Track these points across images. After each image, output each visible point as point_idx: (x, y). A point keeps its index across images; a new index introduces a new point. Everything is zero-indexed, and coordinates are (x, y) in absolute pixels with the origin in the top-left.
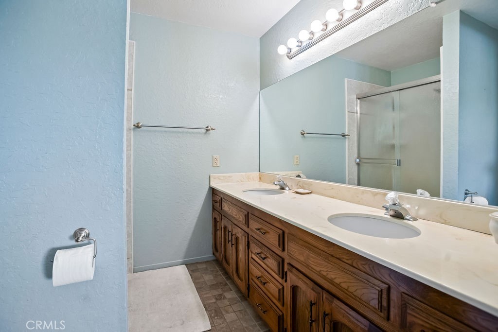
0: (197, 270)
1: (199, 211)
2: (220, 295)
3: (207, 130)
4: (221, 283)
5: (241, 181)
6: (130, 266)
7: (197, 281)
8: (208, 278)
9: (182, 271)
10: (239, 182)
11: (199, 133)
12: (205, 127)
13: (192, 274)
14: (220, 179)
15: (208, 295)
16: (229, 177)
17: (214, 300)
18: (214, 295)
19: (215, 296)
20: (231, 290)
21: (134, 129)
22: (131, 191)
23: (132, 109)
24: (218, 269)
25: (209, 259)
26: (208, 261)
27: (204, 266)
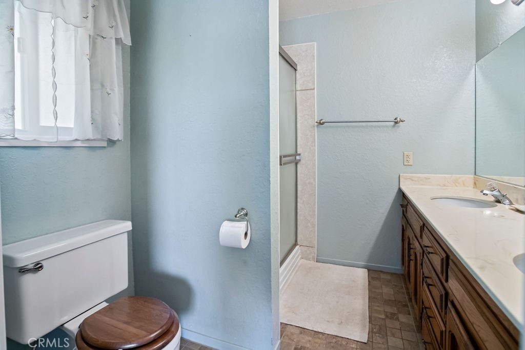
0: (378, 279)
1: (386, 214)
2: (393, 314)
3: (396, 123)
4: (400, 302)
5: (444, 185)
6: (313, 255)
7: (373, 290)
8: (387, 291)
9: (361, 275)
10: (440, 185)
11: (386, 126)
12: (393, 119)
13: (370, 280)
14: (413, 180)
15: (378, 308)
16: (426, 178)
17: (383, 316)
18: (386, 310)
19: (387, 312)
20: (409, 314)
21: (317, 126)
22: (315, 185)
23: (316, 107)
24: (404, 286)
25: (397, 272)
26: (395, 274)
27: (388, 277)
